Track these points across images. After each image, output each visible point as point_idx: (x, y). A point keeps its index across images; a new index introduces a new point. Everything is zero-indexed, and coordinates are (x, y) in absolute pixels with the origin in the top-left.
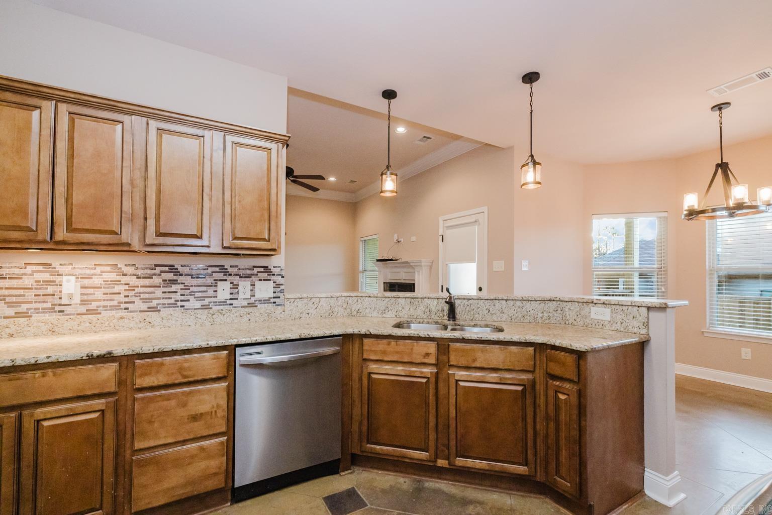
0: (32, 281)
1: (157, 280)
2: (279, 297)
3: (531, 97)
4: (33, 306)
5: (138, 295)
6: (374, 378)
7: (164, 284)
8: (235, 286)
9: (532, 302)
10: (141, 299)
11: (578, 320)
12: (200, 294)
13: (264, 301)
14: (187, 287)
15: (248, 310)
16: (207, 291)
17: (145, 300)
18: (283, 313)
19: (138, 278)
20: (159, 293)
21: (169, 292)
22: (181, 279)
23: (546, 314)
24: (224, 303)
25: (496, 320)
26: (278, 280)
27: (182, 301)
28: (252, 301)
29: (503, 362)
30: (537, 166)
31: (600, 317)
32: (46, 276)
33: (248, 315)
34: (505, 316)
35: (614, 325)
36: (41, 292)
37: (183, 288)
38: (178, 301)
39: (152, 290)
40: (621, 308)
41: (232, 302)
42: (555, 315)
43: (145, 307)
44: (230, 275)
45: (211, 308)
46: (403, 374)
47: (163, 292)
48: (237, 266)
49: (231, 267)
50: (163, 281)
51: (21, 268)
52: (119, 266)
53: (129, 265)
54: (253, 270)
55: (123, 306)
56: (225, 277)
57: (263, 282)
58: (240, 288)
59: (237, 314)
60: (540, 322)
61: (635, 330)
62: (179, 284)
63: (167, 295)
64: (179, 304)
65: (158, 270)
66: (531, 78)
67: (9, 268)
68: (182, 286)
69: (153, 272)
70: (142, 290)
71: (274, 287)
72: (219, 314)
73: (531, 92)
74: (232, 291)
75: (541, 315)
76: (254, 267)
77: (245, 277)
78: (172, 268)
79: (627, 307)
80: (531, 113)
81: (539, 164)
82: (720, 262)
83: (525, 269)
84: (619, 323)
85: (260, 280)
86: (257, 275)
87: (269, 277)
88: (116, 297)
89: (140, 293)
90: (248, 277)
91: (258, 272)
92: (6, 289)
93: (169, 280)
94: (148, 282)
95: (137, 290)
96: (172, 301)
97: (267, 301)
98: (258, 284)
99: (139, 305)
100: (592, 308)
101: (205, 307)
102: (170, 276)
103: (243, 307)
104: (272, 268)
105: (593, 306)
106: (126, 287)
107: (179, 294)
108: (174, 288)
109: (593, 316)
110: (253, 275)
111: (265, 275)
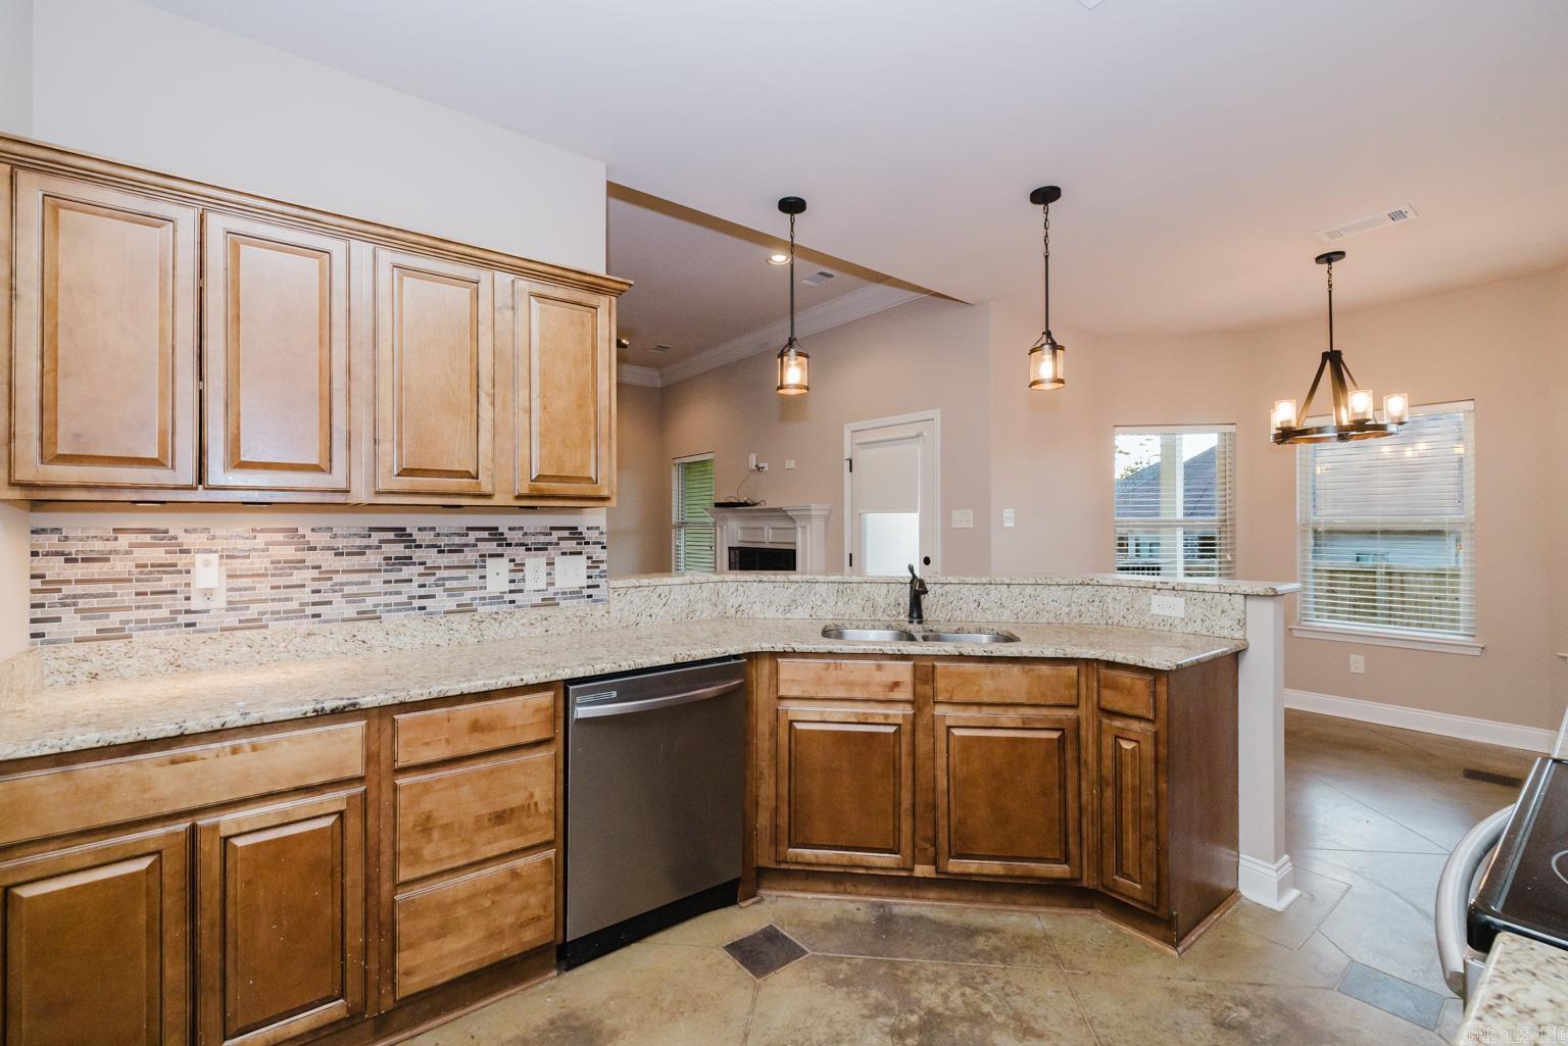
0: (130, 566)
1: (373, 559)
2: (598, 586)
3: (1046, 229)
4: (134, 615)
5: (337, 588)
6: (801, 730)
7: (387, 564)
8: (519, 567)
9: (1053, 588)
10: (343, 596)
11: (1129, 617)
12: (454, 584)
13: (571, 593)
14: (430, 571)
15: (543, 611)
16: (467, 578)
17: (351, 599)
18: (607, 615)
19: (336, 554)
20: (377, 582)
21: (397, 581)
22: (417, 555)
23: (1075, 609)
24: (498, 599)
25: (990, 619)
26: (596, 553)
27: (421, 597)
28: (549, 594)
29: (1029, 693)
30: (1058, 351)
31: (1167, 612)
32: (158, 555)
33: (544, 622)
34: (1007, 613)
35: (1190, 624)
36: (147, 587)
37: (423, 571)
38: (414, 597)
39: (364, 577)
40: (1202, 596)
41: (513, 596)
42: (1091, 608)
43: (351, 611)
44: (509, 545)
45: (476, 610)
46: (854, 720)
47: (386, 582)
48: (521, 528)
49: (510, 529)
50: (386, 559)
51: (108, 540)
52: (301, 532)
53: (319, 529)
54: (551, 534)
55: (310, 610)
56: (499, 550)
57: (568, 557)
58: (526, 569)
59: (525, 621)
60: (1065, 621)
61: (1225, 633)
62: (414, 564)
63: (394, 587)
64: (417, 603)
65: (376, 537)
66: (1045, 196)
67: (81, 540)
68: (421, 569)
69: (365, 542)
70: (344, 578)
71: (588, 567)
72: (492, 621)
73: (1046, 220)
74: (513, 576)
75: (1067, 610)
76: (552, 528)
77: (536, 549)
78: (401, 534)
79: (1211, 595)
80: (1047, 257)
81: (1062, 348)
82: (1319, 512)
83: (1009, 524)
84: (1199, 621)
85: (564, 554)
86: (558, 544)
87: (579, 548)
88: (294, 593)
89: (341, 584)
90: (542, 548)
91: (560, 539)
92: (78, 582)
93: (397, 558)
94: (356, 562)
95: (337, 578)
96: (403, 598)
97: (575, 594)
98: (559, 560)
99: (341, 608)
100: (1153, 596)
101: (464, 609)
102: (398, 549)
103: (533, 606)
104: (584, 531)
105: (1155, 594)
106: (315, 573)
107: (415, 584)
108: (406, 572)
109: (1155, 610)
110: (550, 544)
111: (572, 545)
